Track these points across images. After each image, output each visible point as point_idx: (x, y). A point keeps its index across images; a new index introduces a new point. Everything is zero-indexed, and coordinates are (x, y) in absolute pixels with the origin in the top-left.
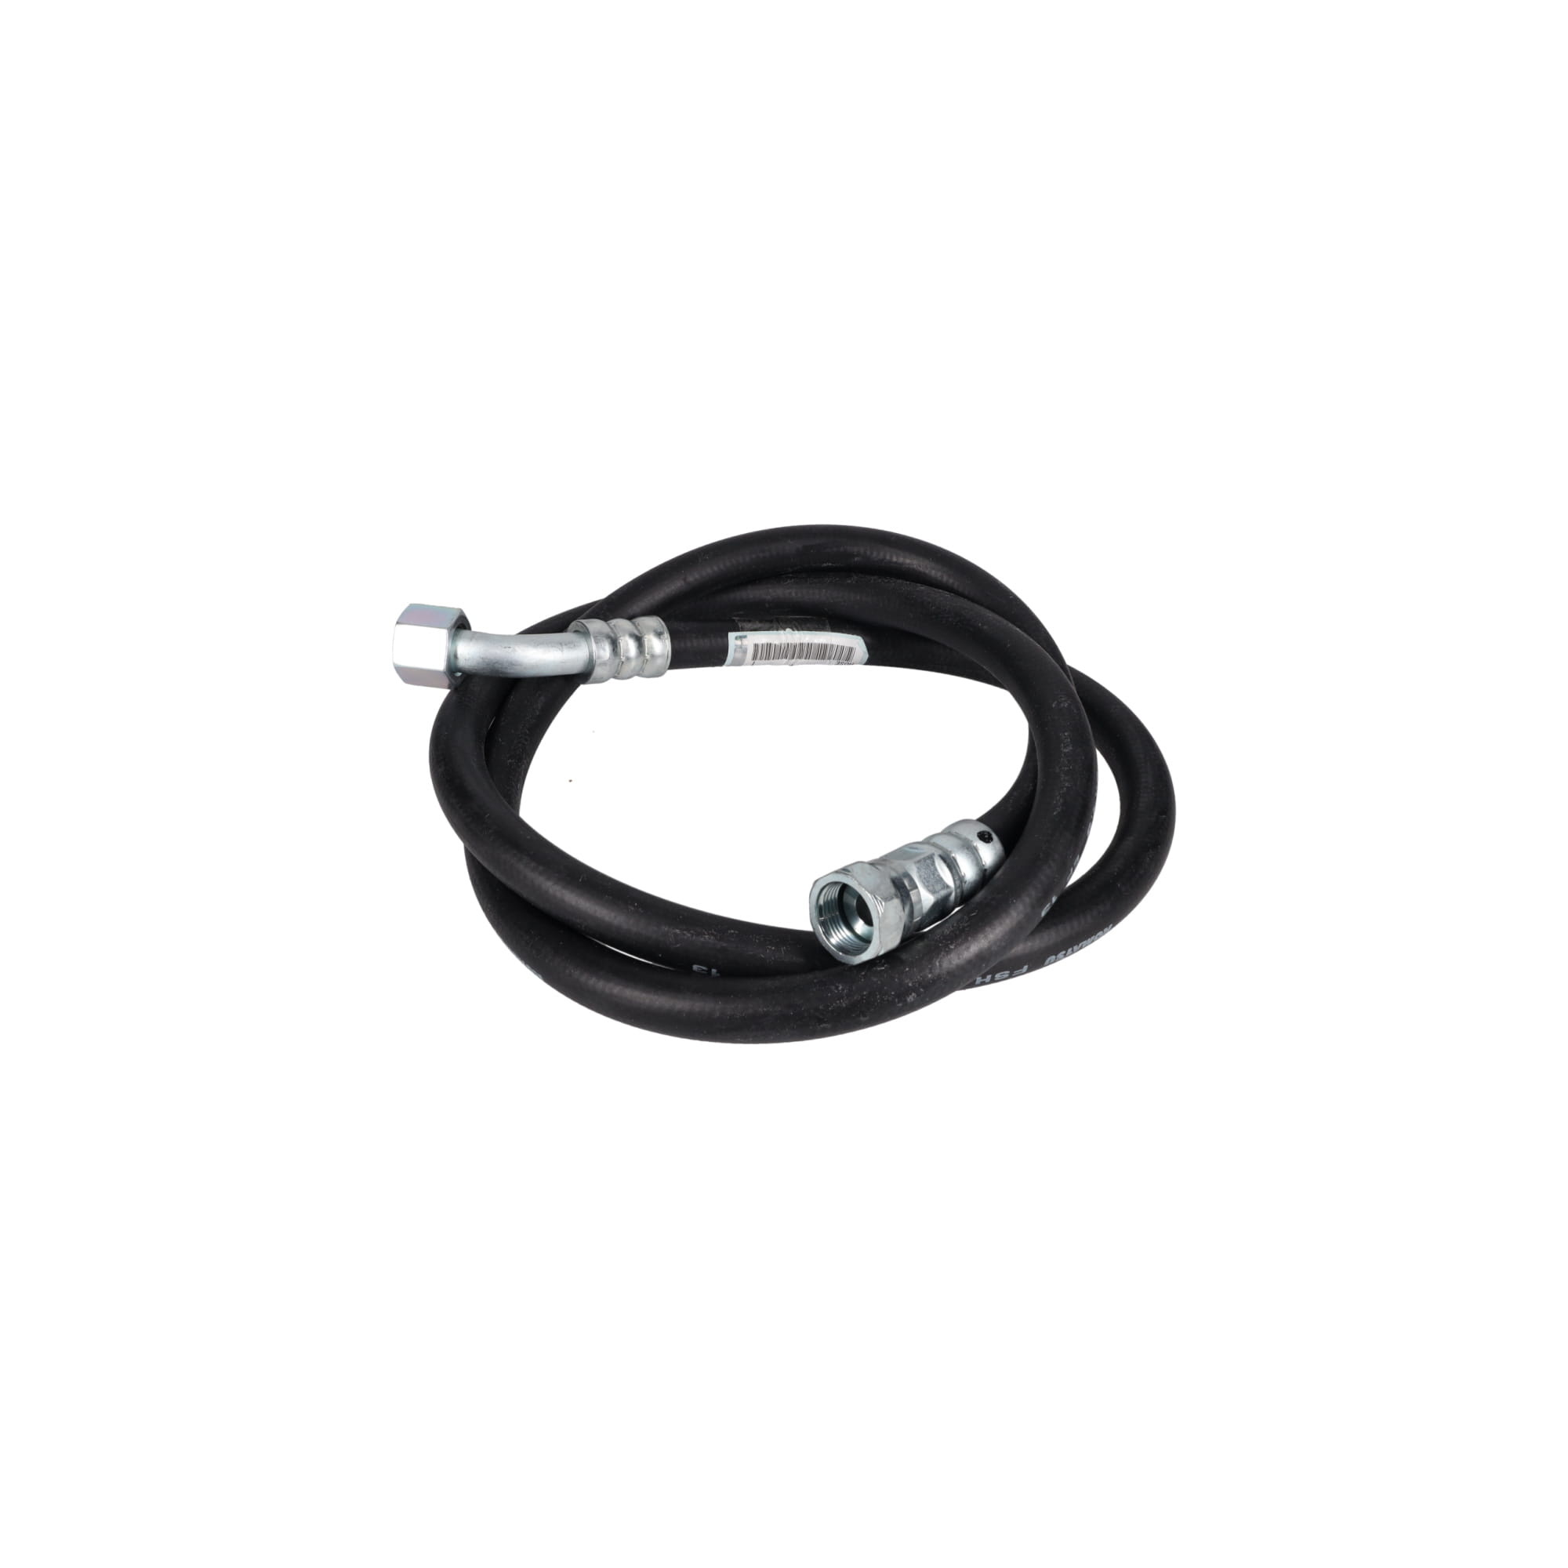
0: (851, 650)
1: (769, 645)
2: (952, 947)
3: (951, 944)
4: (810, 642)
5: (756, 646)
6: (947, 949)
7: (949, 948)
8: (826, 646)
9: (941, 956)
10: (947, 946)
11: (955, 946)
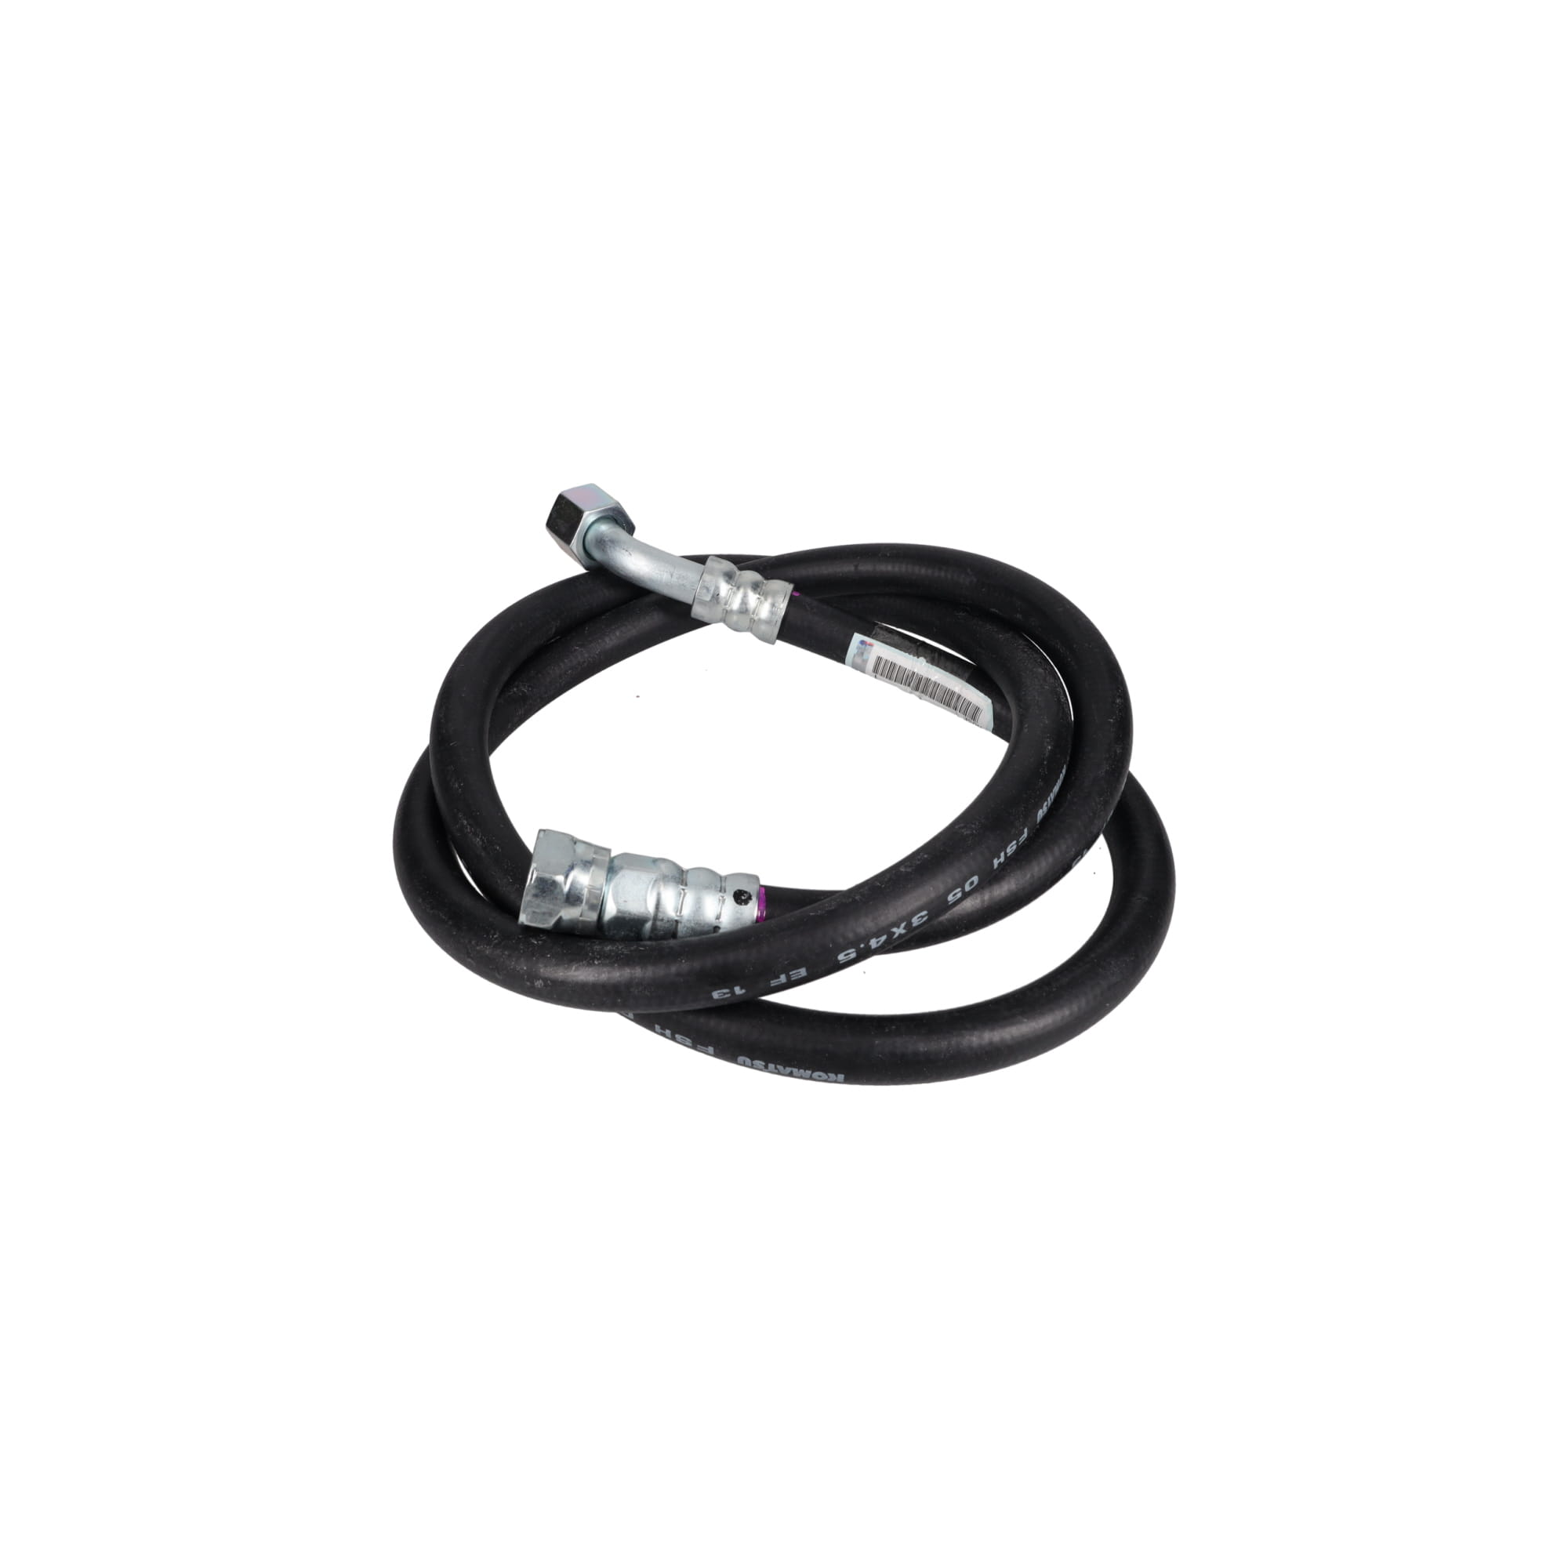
0: (977, 709)
1: (893, 665)
2: (596, 962)
3: (598, 959)
4: (938, 682)
5: (879, 659)
6: (591, 962)
7: (593, 961)
8: (953, 693)
9: (581, 963)
10: (593, 959)
11: (599, 964)
